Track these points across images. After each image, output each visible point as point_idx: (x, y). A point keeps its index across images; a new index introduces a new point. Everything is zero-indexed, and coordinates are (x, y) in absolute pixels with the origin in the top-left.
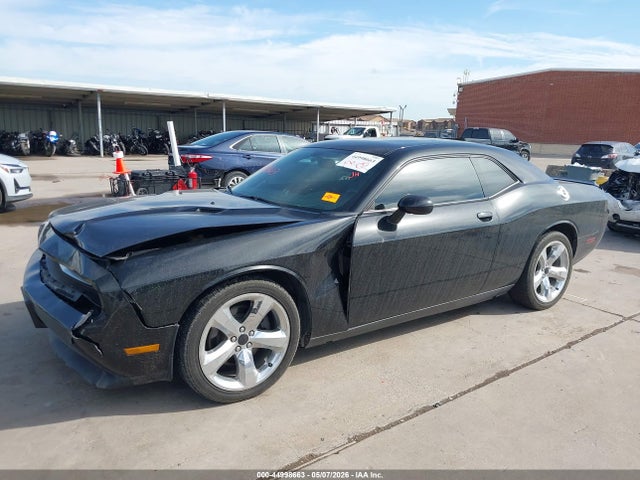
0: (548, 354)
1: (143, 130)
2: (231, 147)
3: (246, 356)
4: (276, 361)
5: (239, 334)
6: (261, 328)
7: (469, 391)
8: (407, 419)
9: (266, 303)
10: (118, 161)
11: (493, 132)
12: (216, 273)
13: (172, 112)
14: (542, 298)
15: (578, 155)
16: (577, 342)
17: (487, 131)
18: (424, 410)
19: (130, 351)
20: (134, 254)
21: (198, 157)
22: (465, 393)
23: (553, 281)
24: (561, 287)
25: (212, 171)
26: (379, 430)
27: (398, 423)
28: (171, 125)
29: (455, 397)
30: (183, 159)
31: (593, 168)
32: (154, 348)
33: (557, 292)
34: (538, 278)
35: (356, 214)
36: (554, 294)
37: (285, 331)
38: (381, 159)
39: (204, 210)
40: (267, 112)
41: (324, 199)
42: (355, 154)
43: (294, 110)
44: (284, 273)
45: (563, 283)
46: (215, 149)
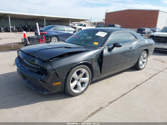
0: (146, 81)
1: (22, 25)
2: (52, 30)
3: (79, 84)
4: (86, 85)
5: (78, 79)
6: (82, 77)
7: (132, 90)
8: (120, 97)
9: (84, 71)
10: (24, 34)
11: (116, 25)
12: (74, 63)
13: (30, 20)
14: (141, 67)
15: (137, 31)
16: (151, 77)
17: (114, 25)
18: (123, 95)
19: (54, 84)
20: (53, 59)
21: (44, 32)
22: (131, 90)
23: (143, 63)
24: (145, 64)
25: (48, 36)
26: (114, 100)
27: (118, 98)
28: (37, 24)
29: (129, 92)
30: (40, 33)
31: (143, 35)
32: (60, 83)
33: (144, 66)
34: (141, 62)
35: (103, 48)
36: (143, 66)
37: (88, 77)
38: (107, 33)
39: (65, 47)
40: (56, 20)
41: (94, 44)
42: (99, 32)
43: (63, 19)
44: (89, 63)
45: (145, 63)
46: (48, 30)
